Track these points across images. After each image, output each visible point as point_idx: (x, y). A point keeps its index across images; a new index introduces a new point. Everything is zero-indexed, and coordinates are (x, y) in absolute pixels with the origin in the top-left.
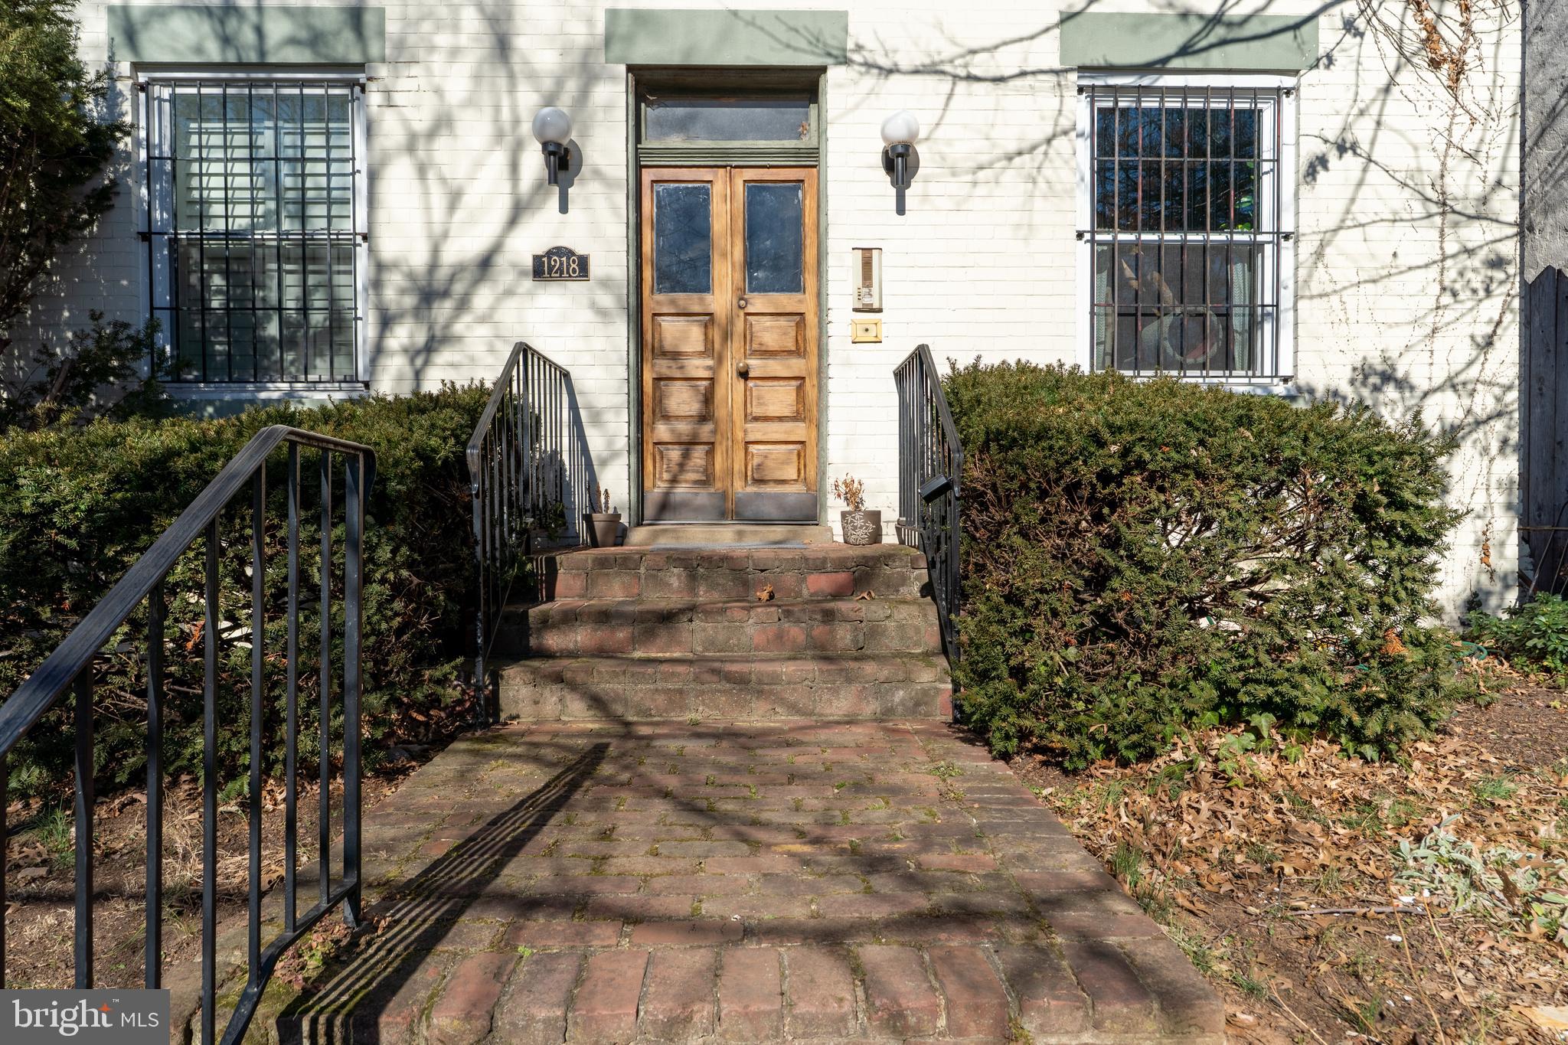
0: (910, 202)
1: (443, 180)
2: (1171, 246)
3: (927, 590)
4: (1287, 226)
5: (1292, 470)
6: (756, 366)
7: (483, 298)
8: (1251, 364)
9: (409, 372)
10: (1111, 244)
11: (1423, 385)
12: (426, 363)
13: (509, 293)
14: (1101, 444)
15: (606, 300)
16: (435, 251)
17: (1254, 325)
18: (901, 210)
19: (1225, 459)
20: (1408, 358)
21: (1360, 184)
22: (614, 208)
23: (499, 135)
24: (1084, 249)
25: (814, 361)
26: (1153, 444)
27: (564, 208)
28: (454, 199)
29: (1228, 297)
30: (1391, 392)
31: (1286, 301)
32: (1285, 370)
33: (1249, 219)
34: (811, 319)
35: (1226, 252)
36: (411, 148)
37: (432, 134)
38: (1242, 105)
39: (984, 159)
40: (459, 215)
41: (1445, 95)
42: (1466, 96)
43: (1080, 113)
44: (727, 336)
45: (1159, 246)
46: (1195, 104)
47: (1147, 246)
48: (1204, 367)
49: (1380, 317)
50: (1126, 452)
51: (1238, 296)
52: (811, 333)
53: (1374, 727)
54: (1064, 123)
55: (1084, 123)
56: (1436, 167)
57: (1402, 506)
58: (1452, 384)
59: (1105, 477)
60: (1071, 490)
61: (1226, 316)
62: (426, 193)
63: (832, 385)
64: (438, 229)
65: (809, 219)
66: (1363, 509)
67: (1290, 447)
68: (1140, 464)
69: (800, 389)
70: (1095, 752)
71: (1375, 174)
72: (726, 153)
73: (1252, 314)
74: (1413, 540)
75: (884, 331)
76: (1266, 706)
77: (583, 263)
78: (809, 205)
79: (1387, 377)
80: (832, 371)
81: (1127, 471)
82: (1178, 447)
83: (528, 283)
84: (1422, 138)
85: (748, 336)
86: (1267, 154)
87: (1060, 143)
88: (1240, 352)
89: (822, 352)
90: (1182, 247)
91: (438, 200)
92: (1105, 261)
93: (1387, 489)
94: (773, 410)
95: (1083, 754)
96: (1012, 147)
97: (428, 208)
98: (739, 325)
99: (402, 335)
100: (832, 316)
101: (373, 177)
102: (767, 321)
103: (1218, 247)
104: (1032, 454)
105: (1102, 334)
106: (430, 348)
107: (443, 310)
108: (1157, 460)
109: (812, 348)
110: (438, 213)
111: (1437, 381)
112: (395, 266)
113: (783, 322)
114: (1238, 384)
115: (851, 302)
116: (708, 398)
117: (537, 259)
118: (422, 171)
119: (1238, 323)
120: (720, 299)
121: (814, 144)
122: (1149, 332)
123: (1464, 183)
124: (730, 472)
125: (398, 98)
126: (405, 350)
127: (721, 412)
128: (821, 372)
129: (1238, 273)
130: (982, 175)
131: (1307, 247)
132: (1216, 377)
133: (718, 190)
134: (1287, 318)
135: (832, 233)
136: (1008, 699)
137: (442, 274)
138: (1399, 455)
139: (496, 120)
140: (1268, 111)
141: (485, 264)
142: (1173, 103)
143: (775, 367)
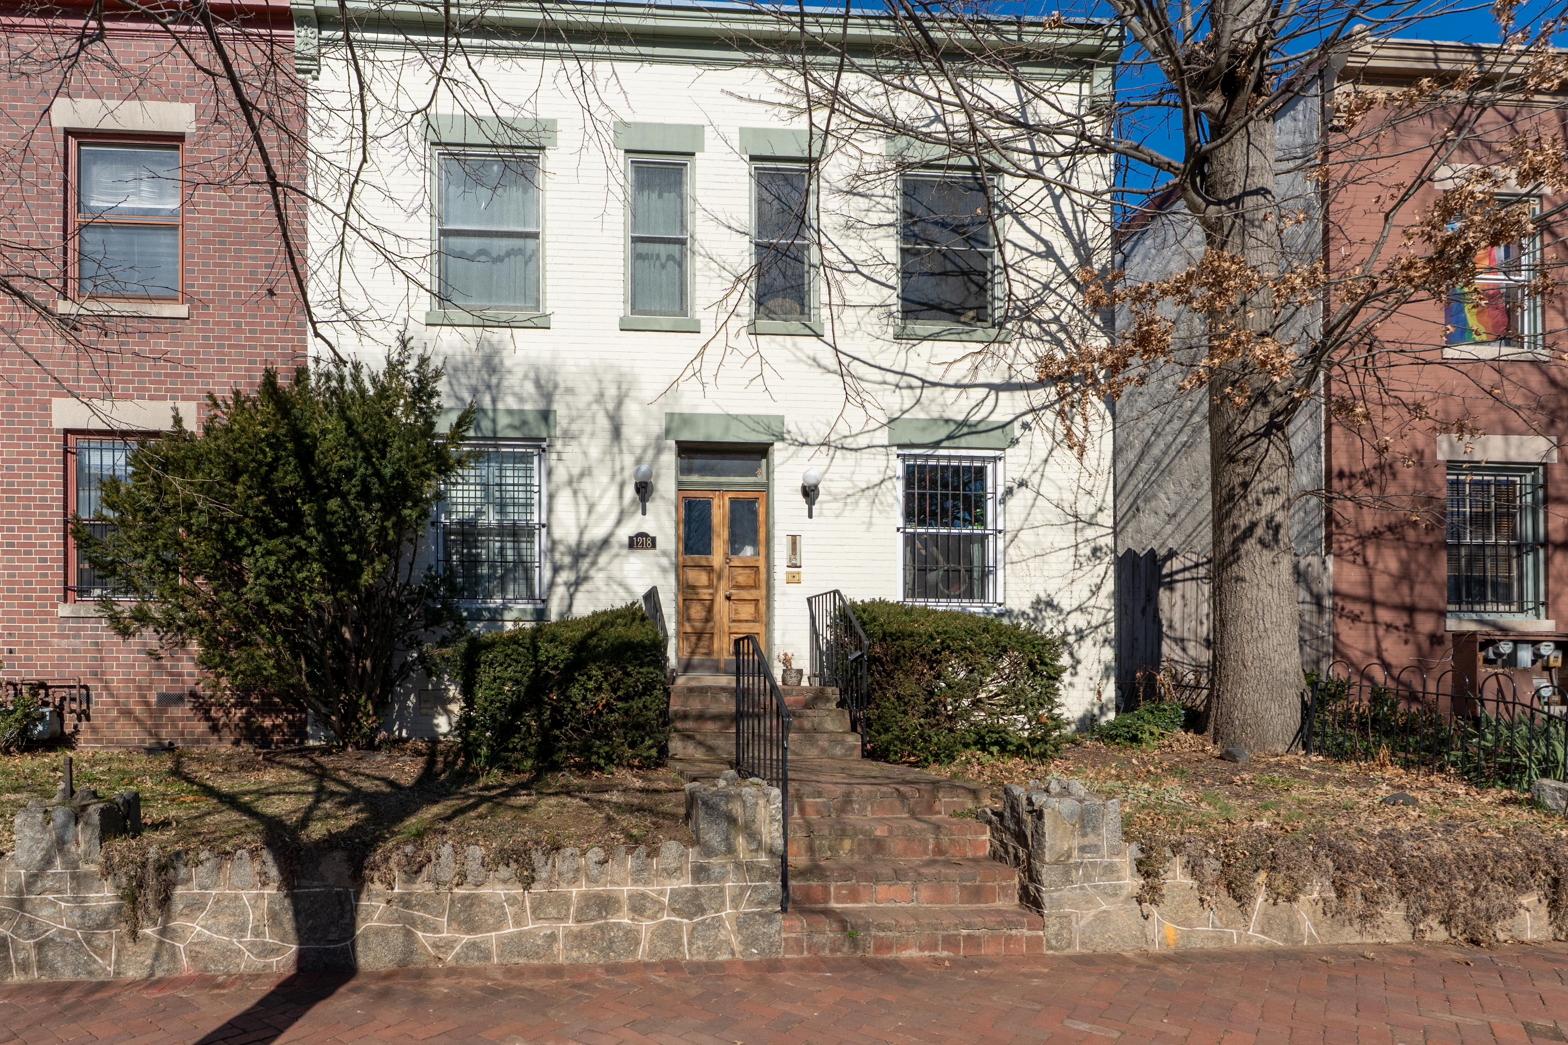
0: (815, 512)
1: (586, 497)
2: (943, 536)
3: (841, 704)
4: (1000, 527)
5: (1005, 650)
6: (736, 594)
7: (603, 560)
8: (983, 596)
9: (567, 595)
10: (913, 534)
11: (1066, 608)
12: (576, 590)
13: (617, 555)
14: (933, 639)
15: (665, 561)
16: (581, 533)
17: (984, 575)
18: (810, 516)
19: (980, 646)
20: (1060, 594)
21: (1033, 506)
22: (669, 513)
23: (613, 476)
24: (900, 537)
25: (763, 592)
26: (954, 639)
27: (644, 513)
28: (591, 508)
29: (971, 563)
30: (1050, 613)
31: (1000, 565)
32: (1000, 600)
33: (981, 520)
34: (763, 570)
35: (970, 538)
36: (570, 482)
37: (582, 475)
38: (977, 464)
39: (850, 492)
40: (594, 516)
41: (1077, 463)
42: (1086, 462)
43: (898, 468)
44: (719, 578)
45: (937, 535)
46: (954, 463)
47: (931, 535)
48: (959, 597)
49: (1046, 573)
50: (942, 642)
51: (976, 562)
52: (763, 576)
53: (1036, 750)
54: (890, 473)
55: (900, 472)
56: (1072, 498)
57: (1046, 664)
58: (1080, 609)
59: (935, 652)
60: (923, 656)
61: (970, 571)
62: (577, 504)
63: (777, 605)
64: (583, 523)
65: (762, 517)
66: (1032, 665)
67: (1004, 641)
68: (948, 647)
69: (756, 605)
70: (931, 759)
71: (1040, 501)
72: (720, 484)
73: (983, 571)
74: (1050, 678)
75: (803, 577)
76: (996, 743)
77: (654, 540)
78: (761, 511)
79: (1050, 604)
80: (776, 597)
81: (943, 649)
82: (962, 640)
83: (625, 551)
84: (1064, 484)
85: (731, 578)
86: (990, 490)
87: (888, 484)
88: (976, 590)
89: (769, 587)
90: (948, 536)
91: (584, 509)
92: (910, 540)
93: (1040, 657)
94: (743, 616)
95: (926, 760)
96: (864, 486)
97: (578, 512)
98: (726, 572)
99: (564, 576)
100: (776, 569)
101: (551, 497)
102: (740, 571)
103: (967, 536)
104: (907, 643)
105: (909, 579)
106: (578, 583)
107: (584, 564)
108: (955, 645)
109: (763, 584)
110: (583, 515)
111: (1074, 606)
112: (561, 542)
113: (748, 571)
114: (976, 608)
115: (785, 563)
116: (710, 610)
117: (631, 538)
118: (575, 493)
119: (975, 575)
120: (717, 558)
121: (764, 480)
122: (932, 577)
123: (1086, 507)
124: (721, 649)
125: (564, 456)
126: (566, 584)
127: (717, 617)
128: (769, 597)
129: (976, 548)
130: (849, 500)
131: (1008, 537)
132: (965, 603)
133: (715, 502)
134: (1000, 573)
135: (777, 527)
136: (897, 738)
137: (584, 546)
138: (1044, 645)
139: (613, 467)
140: (990, 467)
141: (605, 543)
142: (944, 463)
143: (745, 595)
